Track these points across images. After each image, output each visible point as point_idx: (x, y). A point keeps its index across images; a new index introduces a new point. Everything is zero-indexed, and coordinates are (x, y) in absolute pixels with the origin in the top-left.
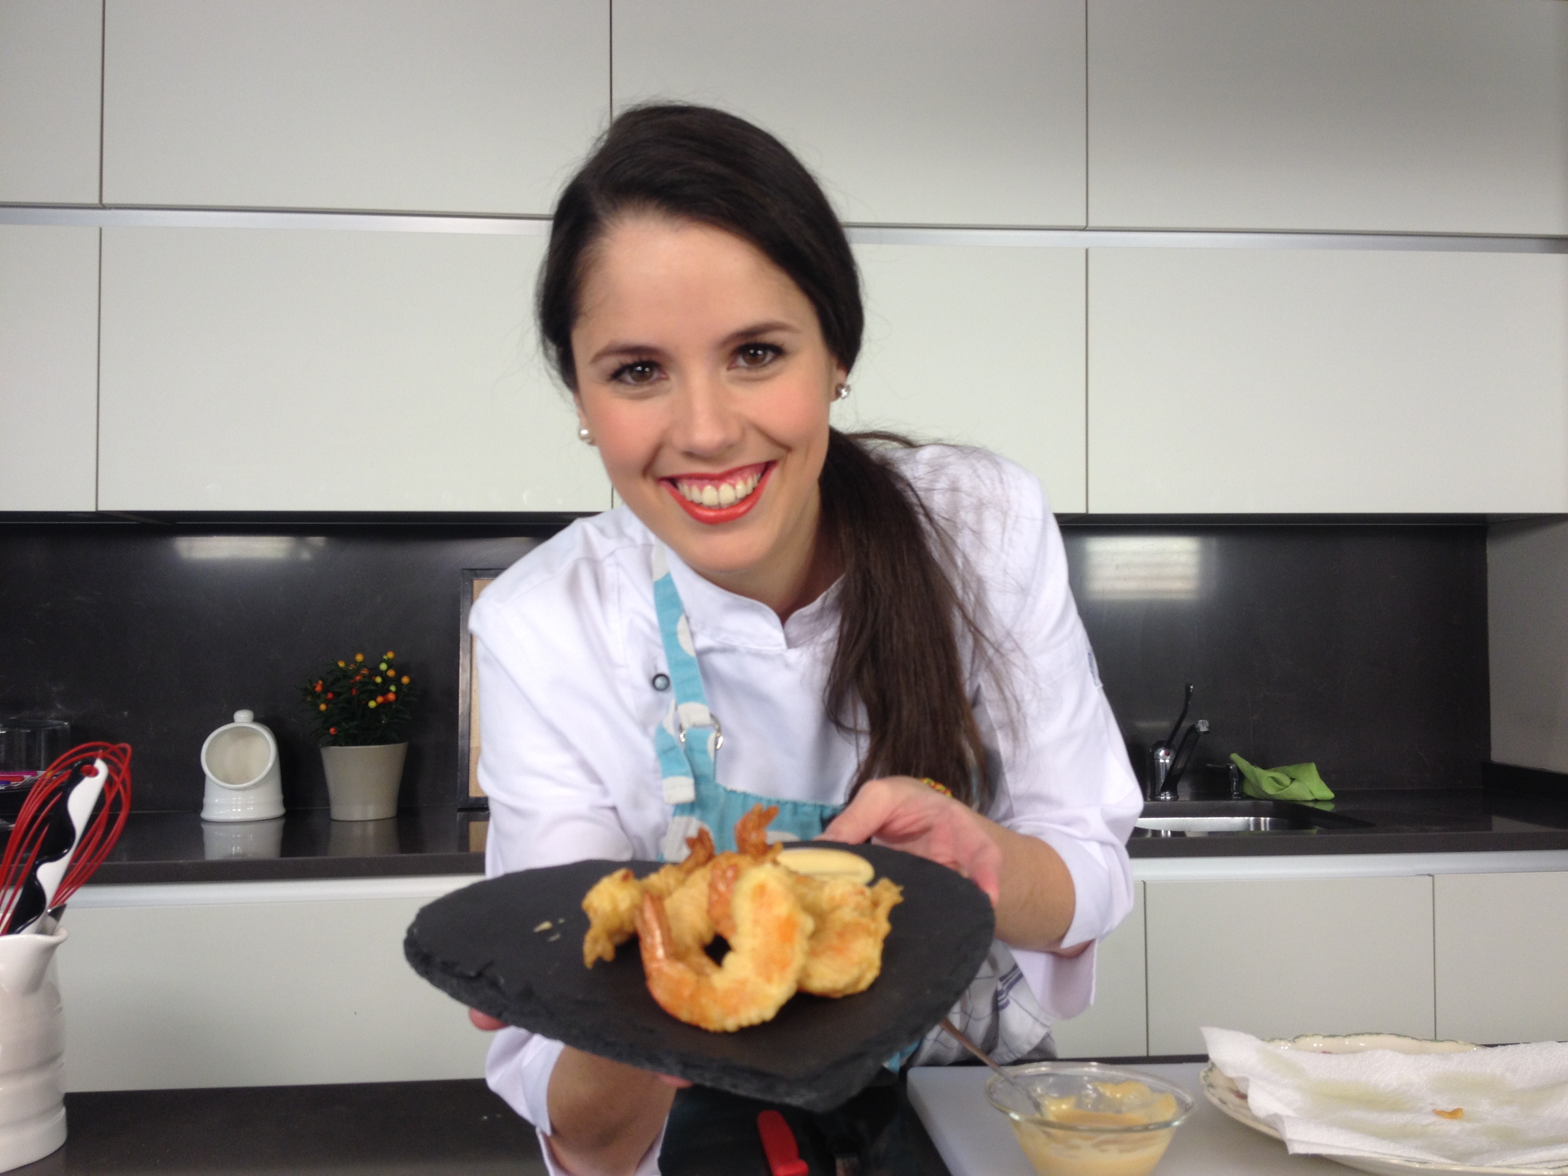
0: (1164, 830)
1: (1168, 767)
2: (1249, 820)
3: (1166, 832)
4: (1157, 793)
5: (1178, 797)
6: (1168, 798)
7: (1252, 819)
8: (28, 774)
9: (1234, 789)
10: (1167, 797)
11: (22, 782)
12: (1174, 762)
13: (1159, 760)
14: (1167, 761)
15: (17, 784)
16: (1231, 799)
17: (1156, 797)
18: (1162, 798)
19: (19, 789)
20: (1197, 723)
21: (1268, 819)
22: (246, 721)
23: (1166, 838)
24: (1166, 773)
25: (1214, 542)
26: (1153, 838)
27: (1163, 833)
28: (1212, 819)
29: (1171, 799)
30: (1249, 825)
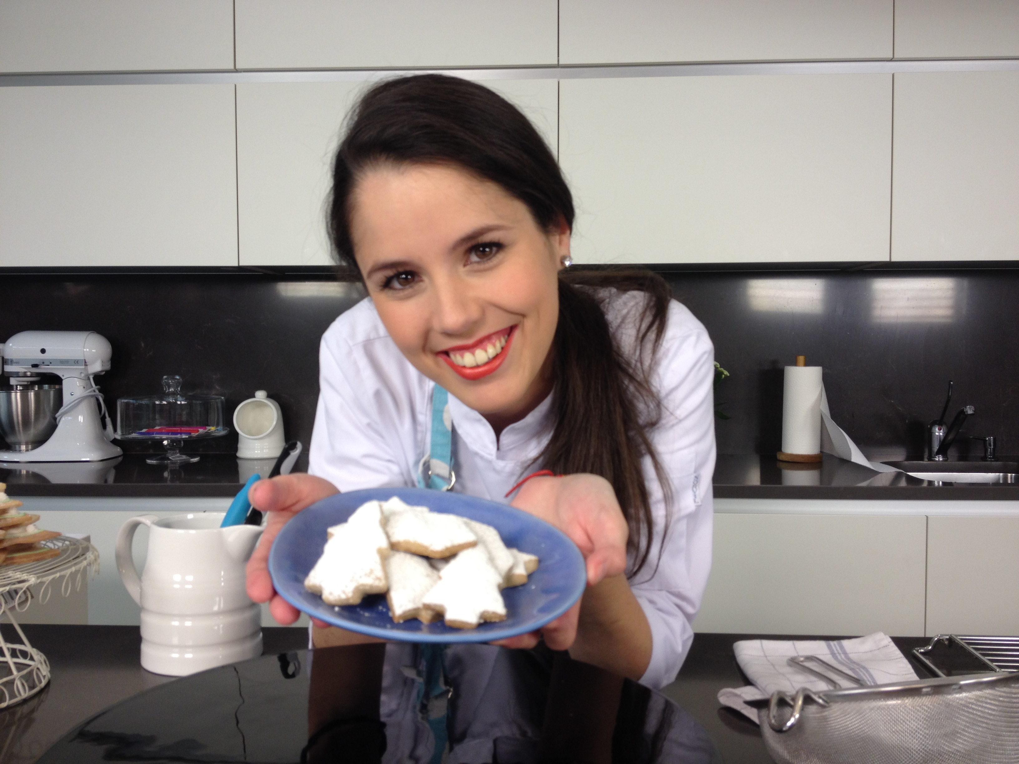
0: (937, 481)
1: (942, 438)
2: (999, 475)
3: (939, 483)
4: (933, 456)
5: (948, 459)
6: (941, 459)
7: (1001, 474)
8: (201, 428)
9: (989, 454)
10: (939, 458)
11: (198, 433)
12: (947, 435)
13: (935, 433)
14: (941, 434)
15: (195, 434)
16: (987, 461)
17: (933, 458)
18: (936, 459)
19: (196, 437)
20: (966, 408)
21: (1013, 474)
22: (262, 398)
23: (939, 487)
24: (939, 443)
25: (965, 282)
26: (929, 487)
27: (936, 484)
28: (972, 474)
29: (943, 460)
30: (999, 479)
